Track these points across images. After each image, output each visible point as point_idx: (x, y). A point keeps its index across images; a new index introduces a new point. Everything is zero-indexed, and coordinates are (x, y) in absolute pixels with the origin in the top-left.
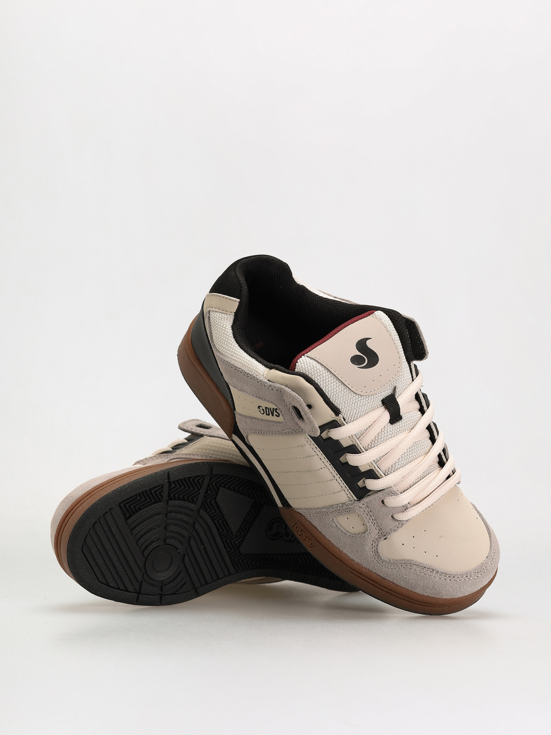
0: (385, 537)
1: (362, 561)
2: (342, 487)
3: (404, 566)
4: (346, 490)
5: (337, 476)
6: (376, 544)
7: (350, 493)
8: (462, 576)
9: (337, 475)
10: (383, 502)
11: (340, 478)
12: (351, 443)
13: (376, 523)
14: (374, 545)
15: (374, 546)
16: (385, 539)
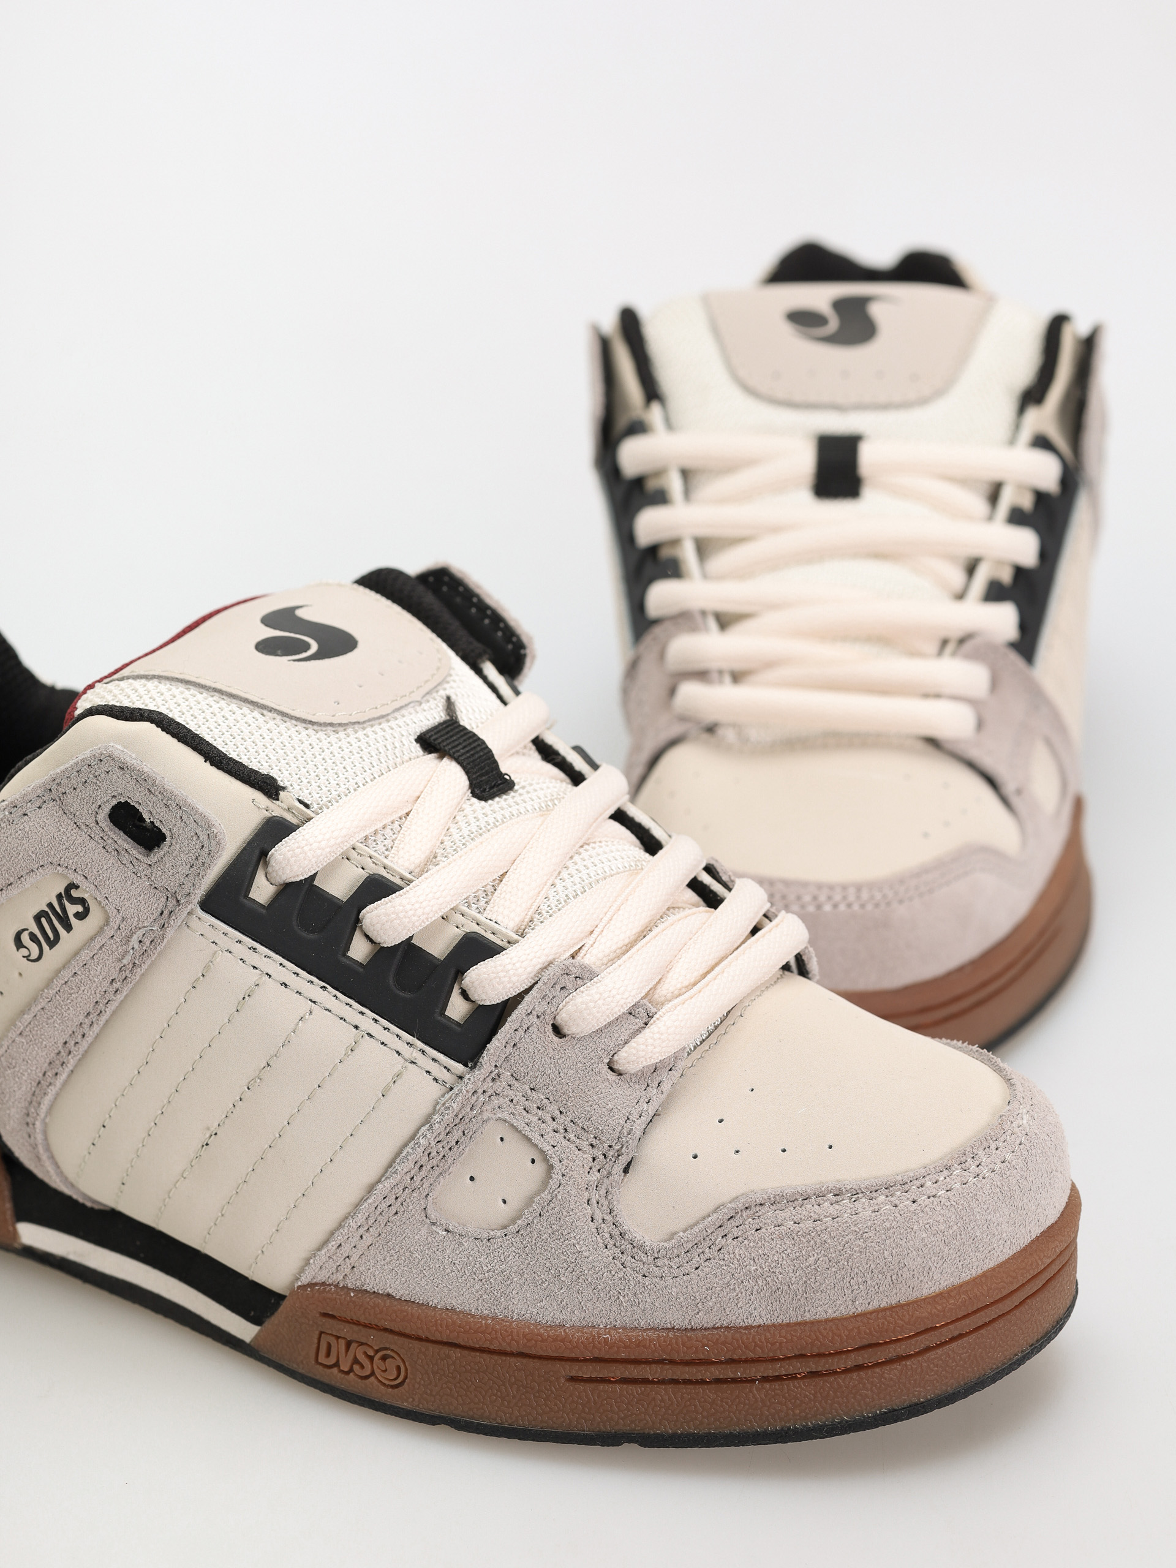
0: (623, 1161)
1: (589, 1304)
2: (397, 1052)
3: (736, 1232)
4: (417, 1055)
5: (368, 1020)
6: (605, 1207)
7: (433, 1059)
8: (946, 1173)
9: (362, 1013)
10: (557, 1030)
11: (376, 1021)
12: (362, 875)
13: (570, 1126)
14: (598, 1216)
15: (601, 1221)
16: (626, 1170)
